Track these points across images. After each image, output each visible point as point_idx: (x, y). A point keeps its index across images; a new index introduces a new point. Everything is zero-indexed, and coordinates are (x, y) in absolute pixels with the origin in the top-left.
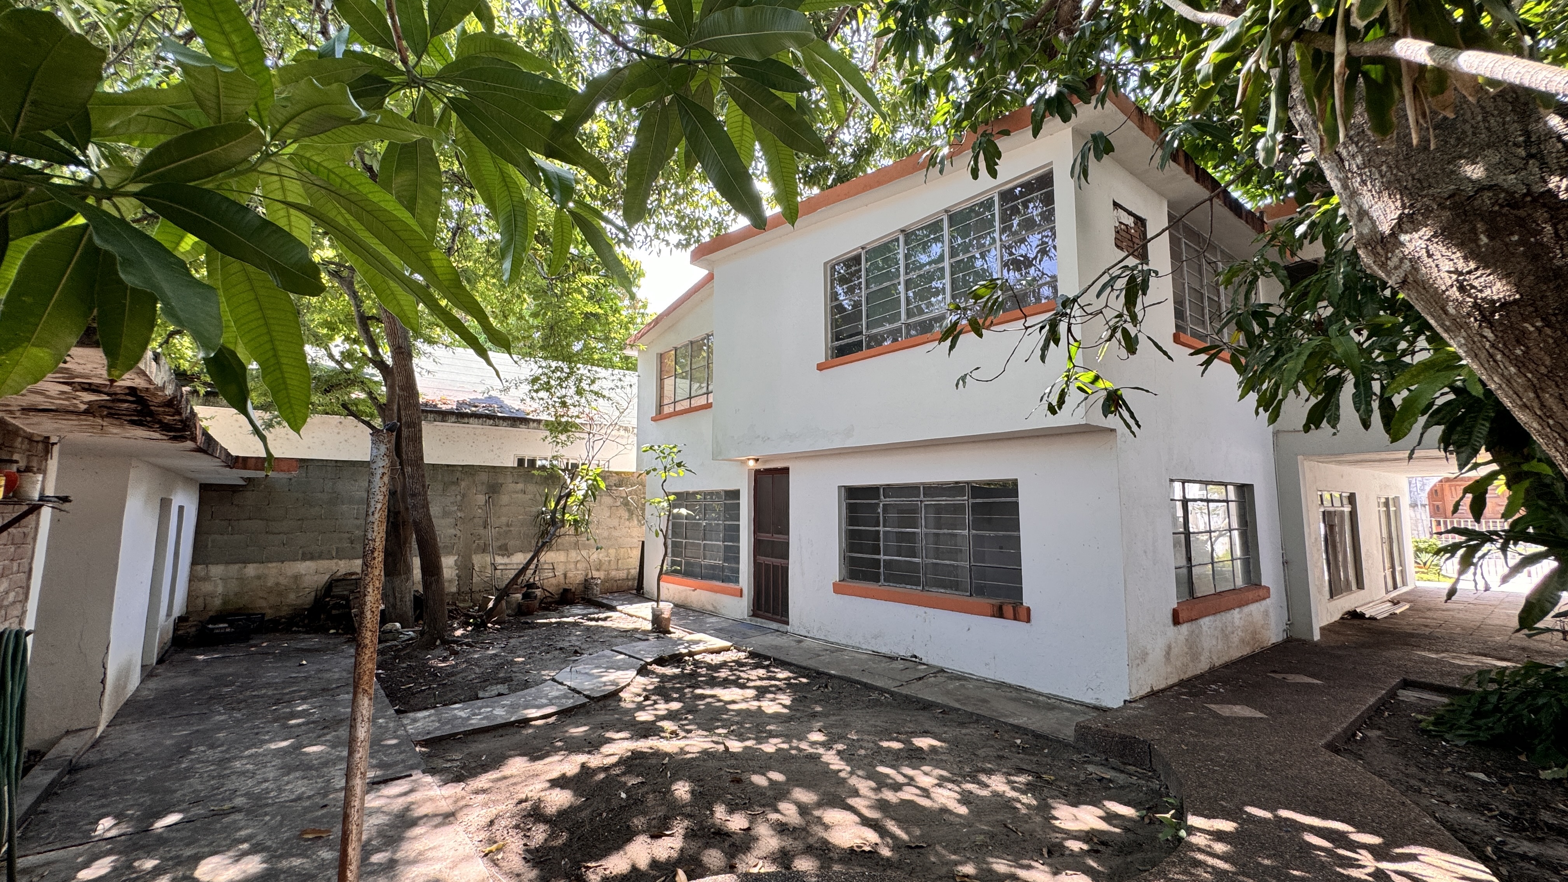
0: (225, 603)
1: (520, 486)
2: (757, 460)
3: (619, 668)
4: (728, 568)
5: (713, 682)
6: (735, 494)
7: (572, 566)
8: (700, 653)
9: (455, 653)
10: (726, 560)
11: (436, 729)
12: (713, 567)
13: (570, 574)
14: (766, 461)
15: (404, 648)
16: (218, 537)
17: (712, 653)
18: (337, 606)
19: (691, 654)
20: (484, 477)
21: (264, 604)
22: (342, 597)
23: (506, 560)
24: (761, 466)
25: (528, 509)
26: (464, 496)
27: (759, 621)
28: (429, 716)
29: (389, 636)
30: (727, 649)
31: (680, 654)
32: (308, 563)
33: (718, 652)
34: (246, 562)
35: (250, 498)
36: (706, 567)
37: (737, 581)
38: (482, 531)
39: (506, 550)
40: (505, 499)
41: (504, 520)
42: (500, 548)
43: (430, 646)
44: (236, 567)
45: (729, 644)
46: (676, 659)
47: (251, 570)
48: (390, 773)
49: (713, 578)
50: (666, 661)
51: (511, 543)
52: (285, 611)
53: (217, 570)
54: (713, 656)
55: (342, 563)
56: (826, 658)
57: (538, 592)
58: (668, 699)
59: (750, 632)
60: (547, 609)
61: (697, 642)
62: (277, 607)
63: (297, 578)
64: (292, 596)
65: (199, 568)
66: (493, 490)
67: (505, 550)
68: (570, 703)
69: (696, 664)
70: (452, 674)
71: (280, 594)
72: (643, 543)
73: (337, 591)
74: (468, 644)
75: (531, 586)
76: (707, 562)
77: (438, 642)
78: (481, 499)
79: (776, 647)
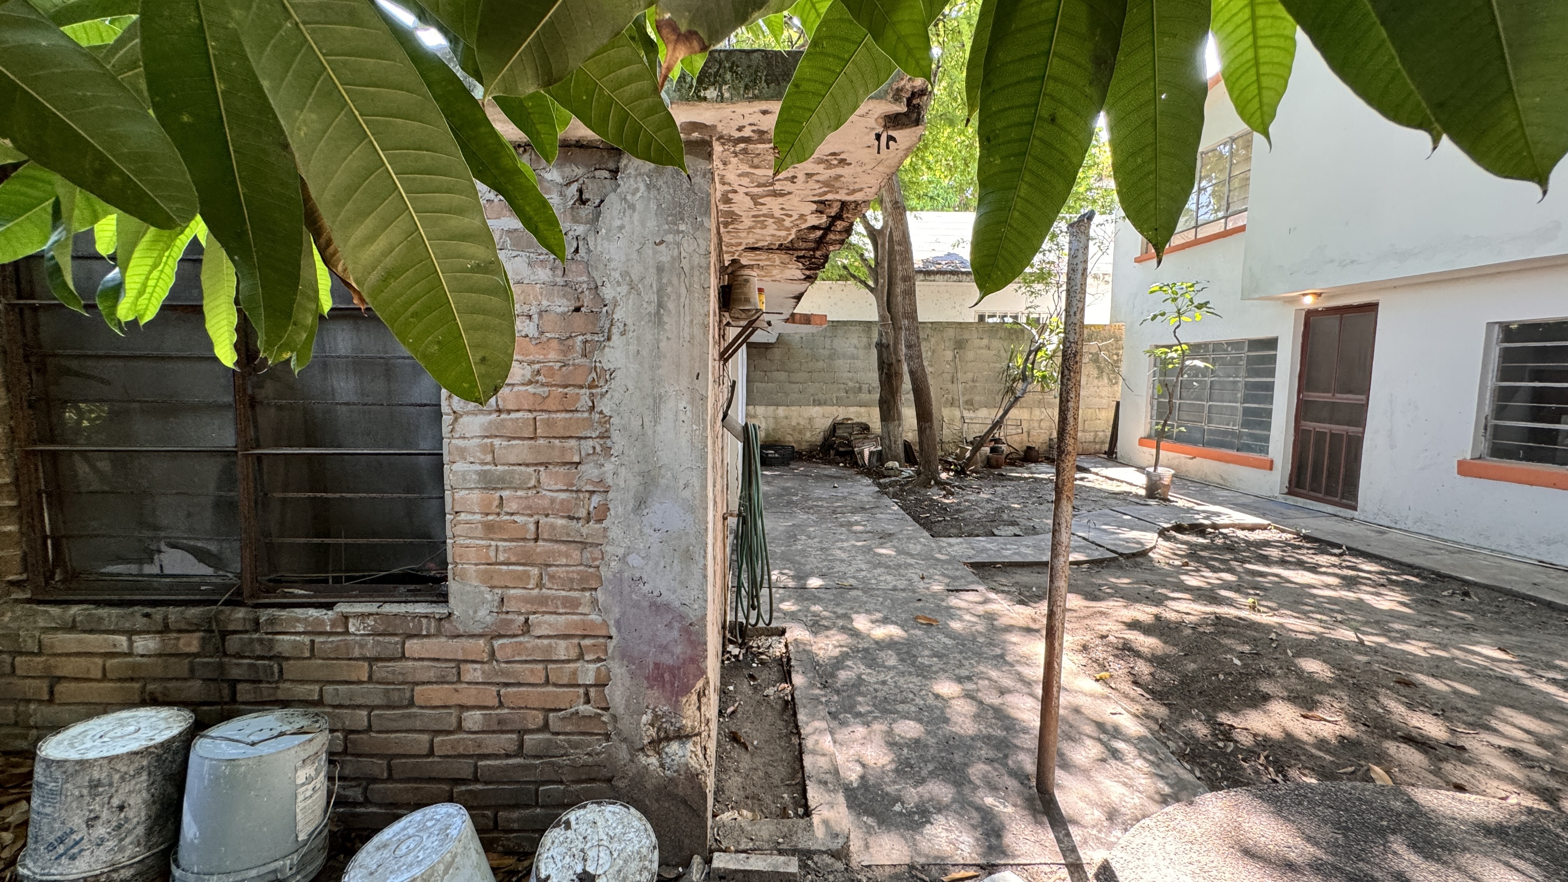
0: (767, 436)
1: (985, 342)
2: (1319, 295)
3: (1132, 529)
4: (1250, 435)
5: (1265, 560)
6: (1272, 343)
7: (1036, 424)
8: (1226, 526)
9: (952, 494)
10: (1245, 424)
11: (974, 555)
12: (1225, 433)
13: (1033, 433)
14: (1332, 296)
15: (907, 483)
16: (759, 384)
17: (1243, 529)
18: (841, 445)
19: (1215, 526)
20: (951, 333)
21: (791, 439)
22: (844, 438)
23: (972, 414)
24: (1322, 304)
25: (992, 365)
26: (933, 352)
27: (1300, 501)
28: (961, 543)
29: (892, 472)
30: (1264, 528)
31: (1201, 525)
32: (817, 408)
33: (1252, 528)
34: (777, 405)
35: (777, 353)
36: (1211, 432)
37: (1264, 450)
38: (949, 386)
39: (972, 405)
40: (970, 355)
41: (970, 375)
42: (966, 402)
43: (926, 485)
44: (772, 408)
45: (1266, 522)
46: (1198, 529)
47: (781, 411)
48: (957, 585)
49: (1222, 445)
50: (1186, 529)
51: (977, 398)
52: (804, 446)
53: (761, 410)
54: (1246, 533)
55: (841, 409)
56: (1447, 559)
57: (1004, 447)
58: (1214, 570)
59: (1291, 512)
60: (1013, 464)
61: (1218, 514)
62: (799, 442)
63: (811, 419)
64: (808, 434)
65: (751, 407)
66: (960, 345)
67: (970, 404)
68: (1097, 554)
69: (1225, 536)
70: (958, 511)
71: (800, 432)
72: (1118, 404)
73: (839, 432)
74: (959, 488)
75: (997, 441)
76: (1213, 426)
77: (933, 482)
78: (949, 355)
79: (1344, 535)
